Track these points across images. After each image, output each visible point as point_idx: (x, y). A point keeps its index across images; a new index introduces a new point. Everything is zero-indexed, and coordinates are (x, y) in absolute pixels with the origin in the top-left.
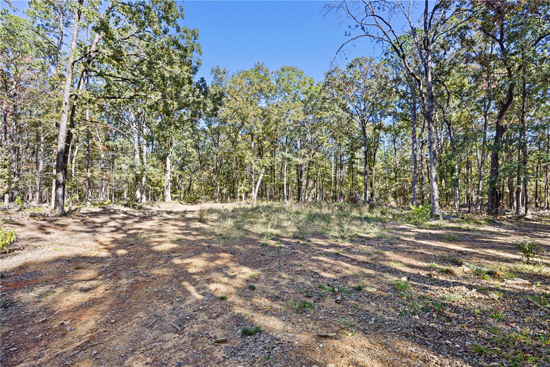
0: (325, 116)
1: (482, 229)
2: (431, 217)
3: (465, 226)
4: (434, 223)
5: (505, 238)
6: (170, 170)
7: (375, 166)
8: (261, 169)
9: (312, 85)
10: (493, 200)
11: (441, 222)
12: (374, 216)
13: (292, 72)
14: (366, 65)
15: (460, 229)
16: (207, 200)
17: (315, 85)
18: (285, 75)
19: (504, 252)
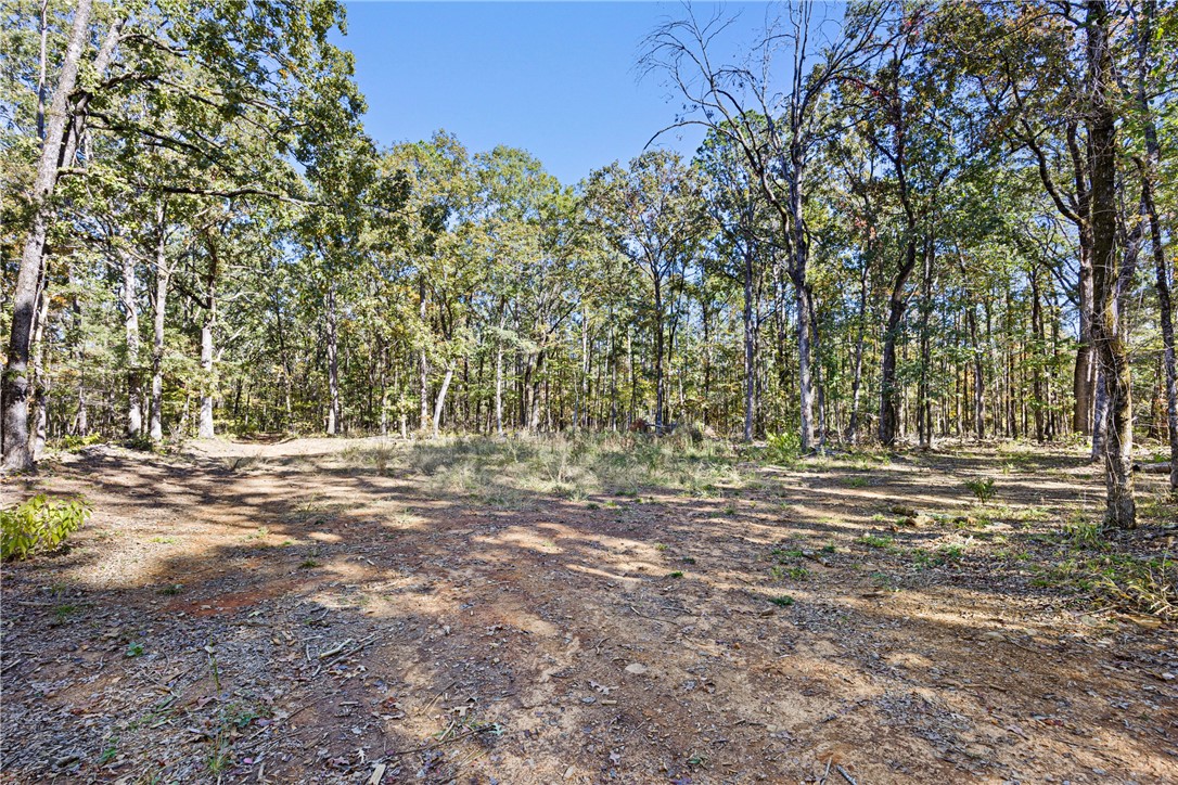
0: (587, 258)
1: (885, 468)
2: (804, 451)
3: (860, 464)
4: (812, 461)
5: (926, 480)
6: (211, 361)
7: (672, 360)
8: (448, 362)
9: (556, 192)
10: (888, 421)
11: (822, 460)
12: (704, 453)
13: (517, 163)
14: (667, 167)
15: (854, 470)
16: (305, 432)
17: (561, 192)
18: (502, 165)
19: (941, 497)
